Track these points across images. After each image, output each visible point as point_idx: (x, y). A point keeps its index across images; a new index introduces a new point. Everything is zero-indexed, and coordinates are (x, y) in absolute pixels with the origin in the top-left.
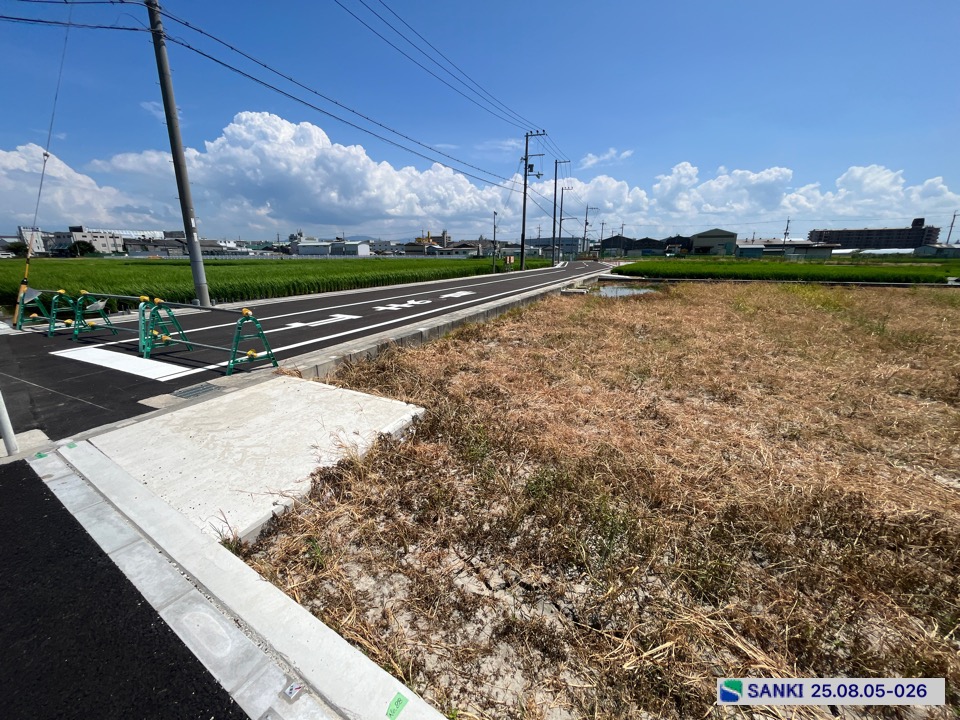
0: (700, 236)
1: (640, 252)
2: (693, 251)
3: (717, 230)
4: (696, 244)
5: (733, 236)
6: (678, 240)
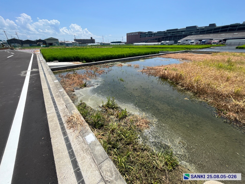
0: (48, 39)
1: (28, 45)
2: (47, 44)
3: (52, 38)
4: (47, 42)
5: (57, 40)
6: (40, 41)
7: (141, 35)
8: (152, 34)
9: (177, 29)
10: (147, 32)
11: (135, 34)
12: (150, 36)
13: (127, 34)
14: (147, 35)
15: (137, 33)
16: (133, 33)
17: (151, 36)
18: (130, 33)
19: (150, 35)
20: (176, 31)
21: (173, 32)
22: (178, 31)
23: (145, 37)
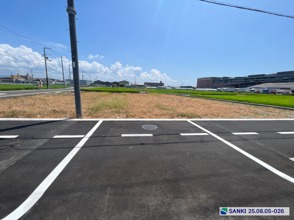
0: (121, 82)
1: (105, 85)
2: (120, 86)
3: (124, 81)
5: (128, 82)
6: (115, 83)
7: (214, 80)
8: (228, 80)
9: (264, 75)
10: (222, 78)
11: (207, 79)
12: (225, 82)
13: (198, 79)
14: (222, 80)
15: (209, 78)
16: (205, 78)
17: (227, 82)
18: (202, 78)
19: (225, 80)
20: (262, 77)
21: (257, 78)
22: (265, 76)
23: (220, 82)
